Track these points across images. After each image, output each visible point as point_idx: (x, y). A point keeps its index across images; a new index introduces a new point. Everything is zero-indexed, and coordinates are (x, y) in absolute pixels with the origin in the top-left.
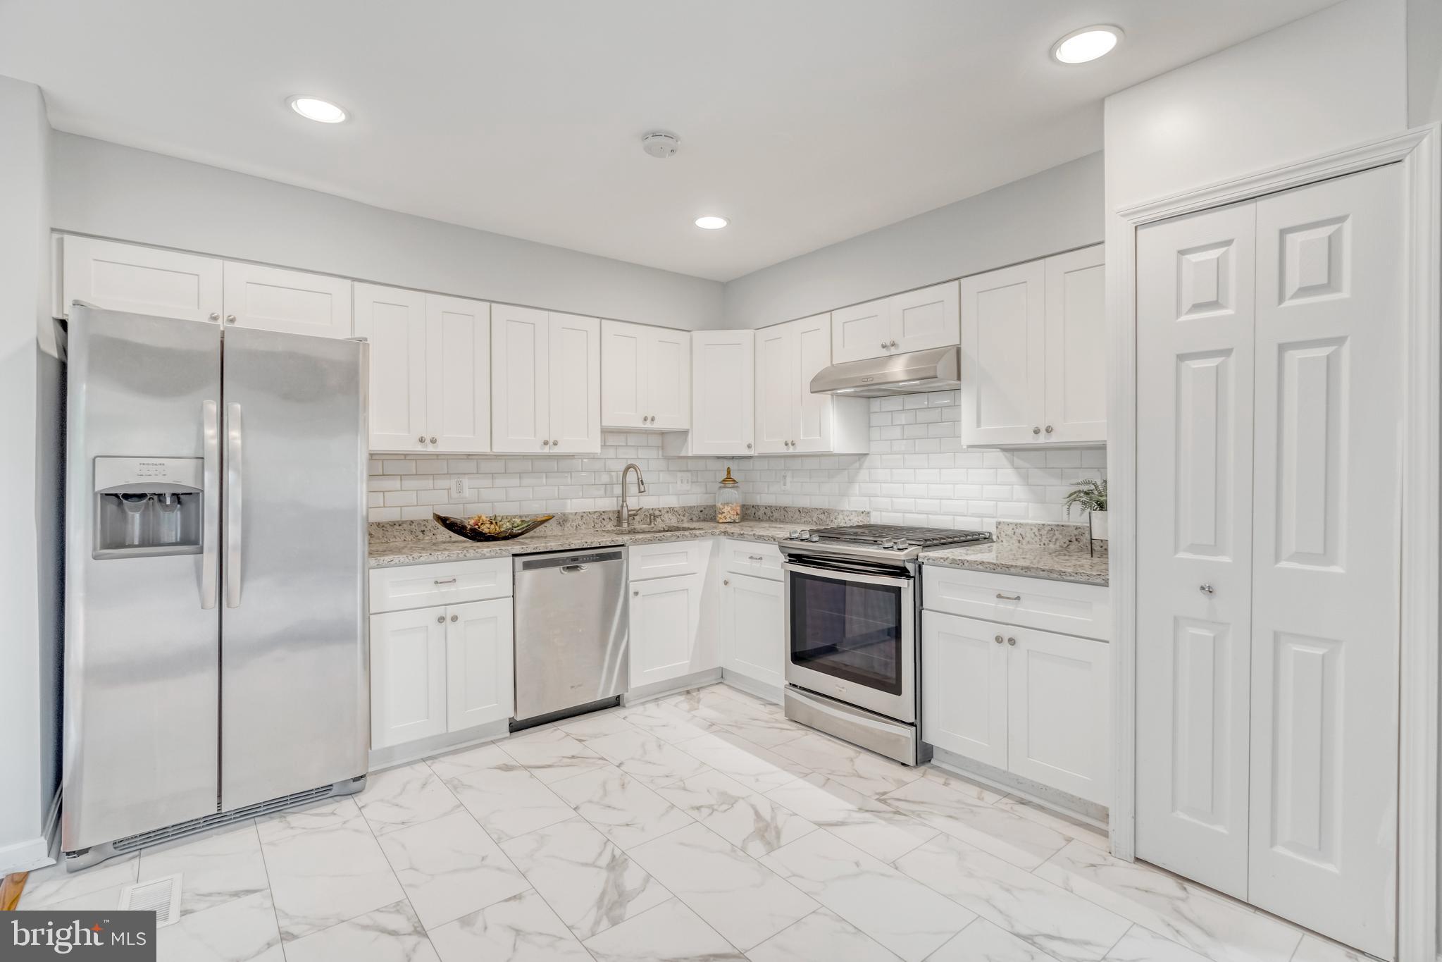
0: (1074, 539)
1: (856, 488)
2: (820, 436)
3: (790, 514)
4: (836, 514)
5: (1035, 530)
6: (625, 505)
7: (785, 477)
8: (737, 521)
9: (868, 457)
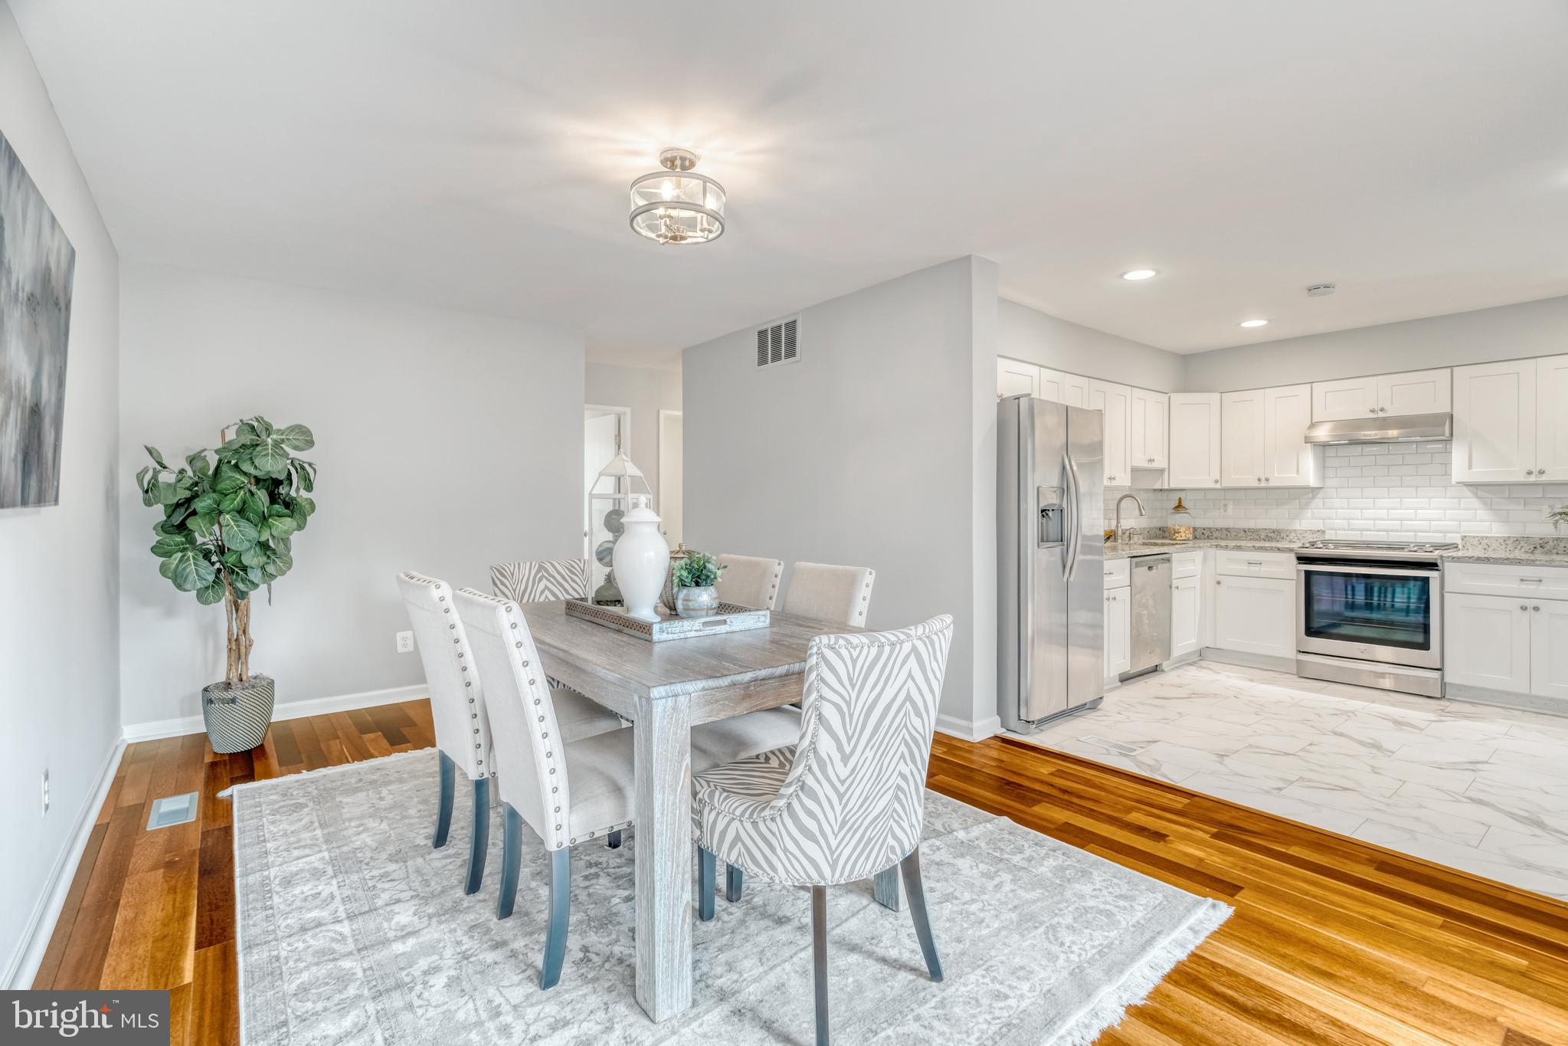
1: (1309, 513)
2: (1298, 473)
6: (1119, 524)
7: (1225, 505)
9: (1322, 491)
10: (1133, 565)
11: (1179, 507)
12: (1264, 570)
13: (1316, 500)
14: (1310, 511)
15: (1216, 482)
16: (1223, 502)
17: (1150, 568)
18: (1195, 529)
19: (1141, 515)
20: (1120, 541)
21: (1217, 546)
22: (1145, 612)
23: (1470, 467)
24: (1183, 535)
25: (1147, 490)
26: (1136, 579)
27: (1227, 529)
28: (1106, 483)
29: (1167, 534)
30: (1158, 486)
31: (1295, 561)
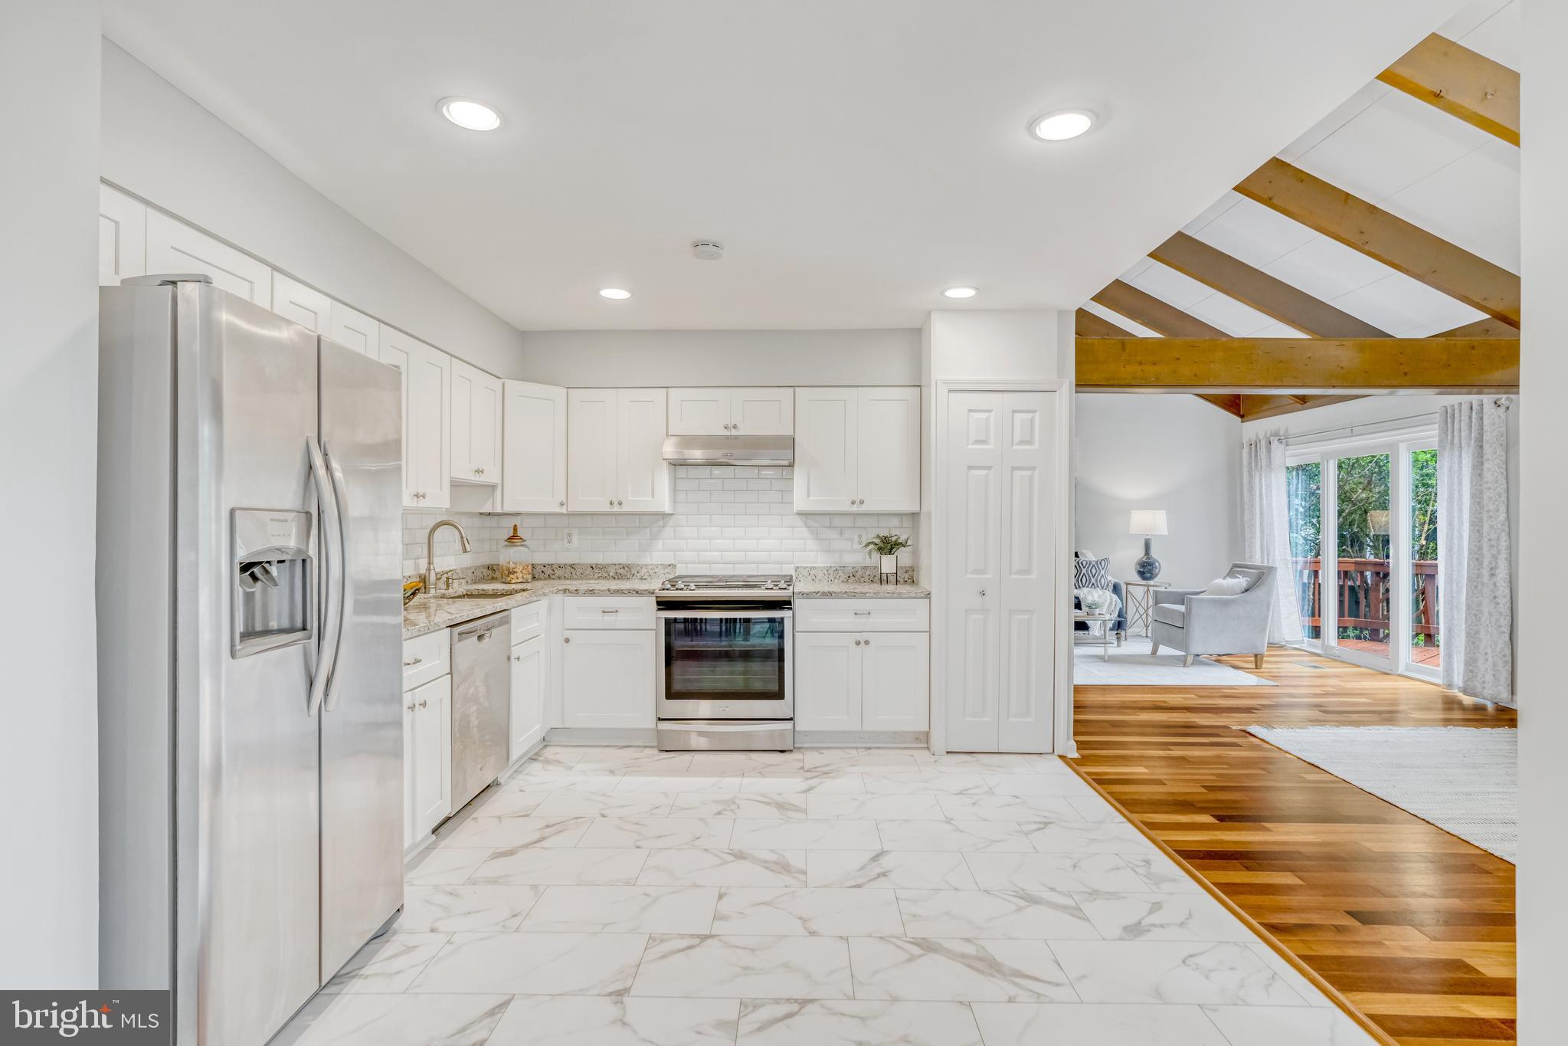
0: (851, 576)
1: (660, 544)
2: (653, 496)
3: (579, 571)
4: (638, 568)
5: (825, 571)
6: (432, 567)
7: (570, 535)
8: (529, 580)
9: (674, 516)
10: (456, 636)
11: (514, 538)
12: (621, 620)
13: (667, 529)
14: (661, 541)
15: (562, 504)
16: (567, 531)
17: (480, 637)
18: (534, 566)
19: (465, 551)
20: (432, 591)
21: (565, 591)
22: (474, 708)
23: (808, 496)
24: (520, 575)
25: (470, 515)
26: (459, 660)
27: (571, 566)
28: (407, 501)
29: (498, 574)
30: (487, 509)
31: (655, 606)
